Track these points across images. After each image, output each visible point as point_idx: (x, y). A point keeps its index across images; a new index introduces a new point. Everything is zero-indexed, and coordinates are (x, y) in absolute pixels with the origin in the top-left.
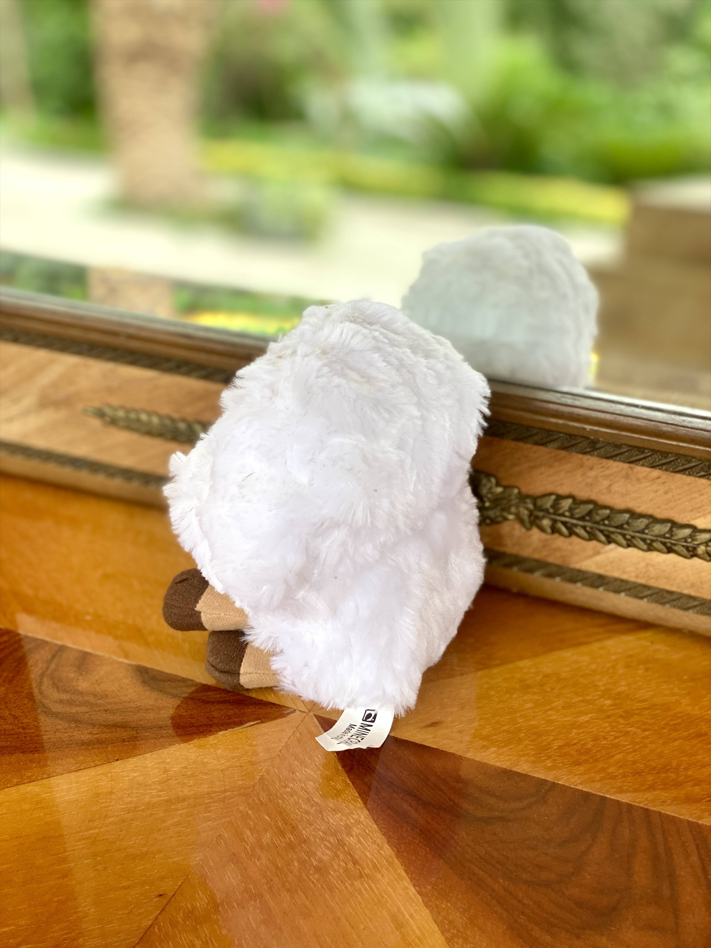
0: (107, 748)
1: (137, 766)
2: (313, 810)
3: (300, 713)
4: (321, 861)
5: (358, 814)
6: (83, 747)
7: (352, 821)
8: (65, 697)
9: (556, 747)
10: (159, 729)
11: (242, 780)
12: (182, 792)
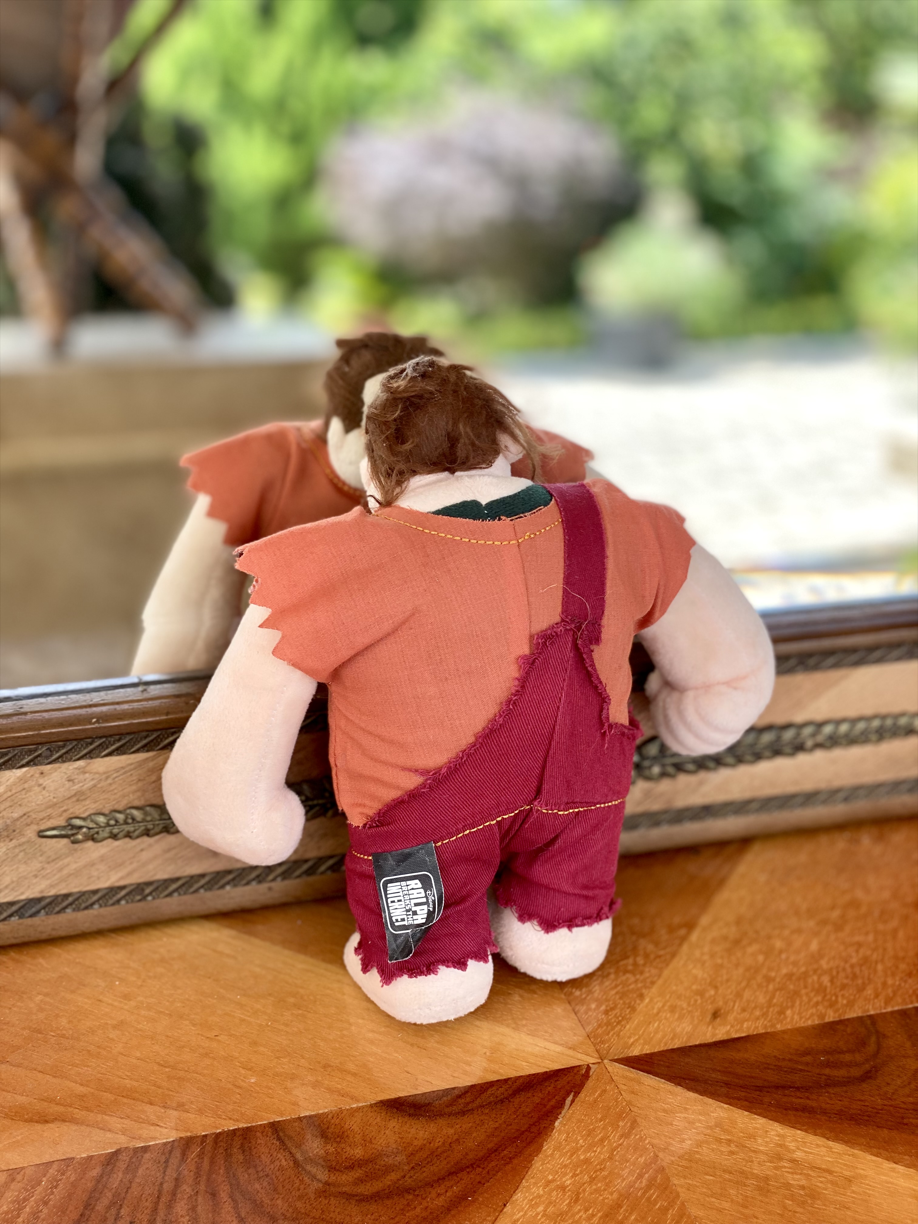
0: (477, 1199)
1: (532, 1200)
2: (733, 1148)
3: (596, 1066)
4: (803, 1187)
5: (771, 1129)
6: (453, 1212)
7: (777, 1138)
8: (358, 1173)
9: (829, 984)
10: (497, 1153)
11: (641, 1156)
12: (608, 1198)
